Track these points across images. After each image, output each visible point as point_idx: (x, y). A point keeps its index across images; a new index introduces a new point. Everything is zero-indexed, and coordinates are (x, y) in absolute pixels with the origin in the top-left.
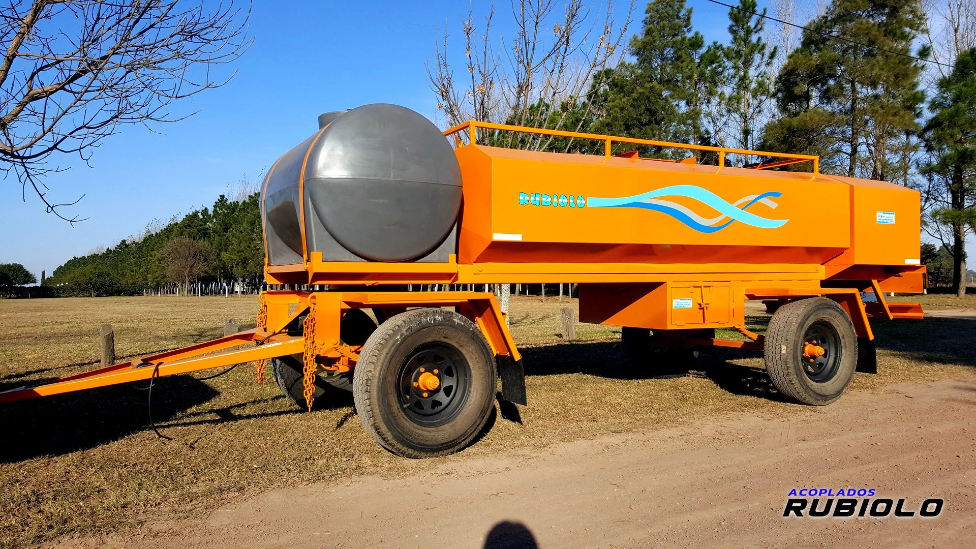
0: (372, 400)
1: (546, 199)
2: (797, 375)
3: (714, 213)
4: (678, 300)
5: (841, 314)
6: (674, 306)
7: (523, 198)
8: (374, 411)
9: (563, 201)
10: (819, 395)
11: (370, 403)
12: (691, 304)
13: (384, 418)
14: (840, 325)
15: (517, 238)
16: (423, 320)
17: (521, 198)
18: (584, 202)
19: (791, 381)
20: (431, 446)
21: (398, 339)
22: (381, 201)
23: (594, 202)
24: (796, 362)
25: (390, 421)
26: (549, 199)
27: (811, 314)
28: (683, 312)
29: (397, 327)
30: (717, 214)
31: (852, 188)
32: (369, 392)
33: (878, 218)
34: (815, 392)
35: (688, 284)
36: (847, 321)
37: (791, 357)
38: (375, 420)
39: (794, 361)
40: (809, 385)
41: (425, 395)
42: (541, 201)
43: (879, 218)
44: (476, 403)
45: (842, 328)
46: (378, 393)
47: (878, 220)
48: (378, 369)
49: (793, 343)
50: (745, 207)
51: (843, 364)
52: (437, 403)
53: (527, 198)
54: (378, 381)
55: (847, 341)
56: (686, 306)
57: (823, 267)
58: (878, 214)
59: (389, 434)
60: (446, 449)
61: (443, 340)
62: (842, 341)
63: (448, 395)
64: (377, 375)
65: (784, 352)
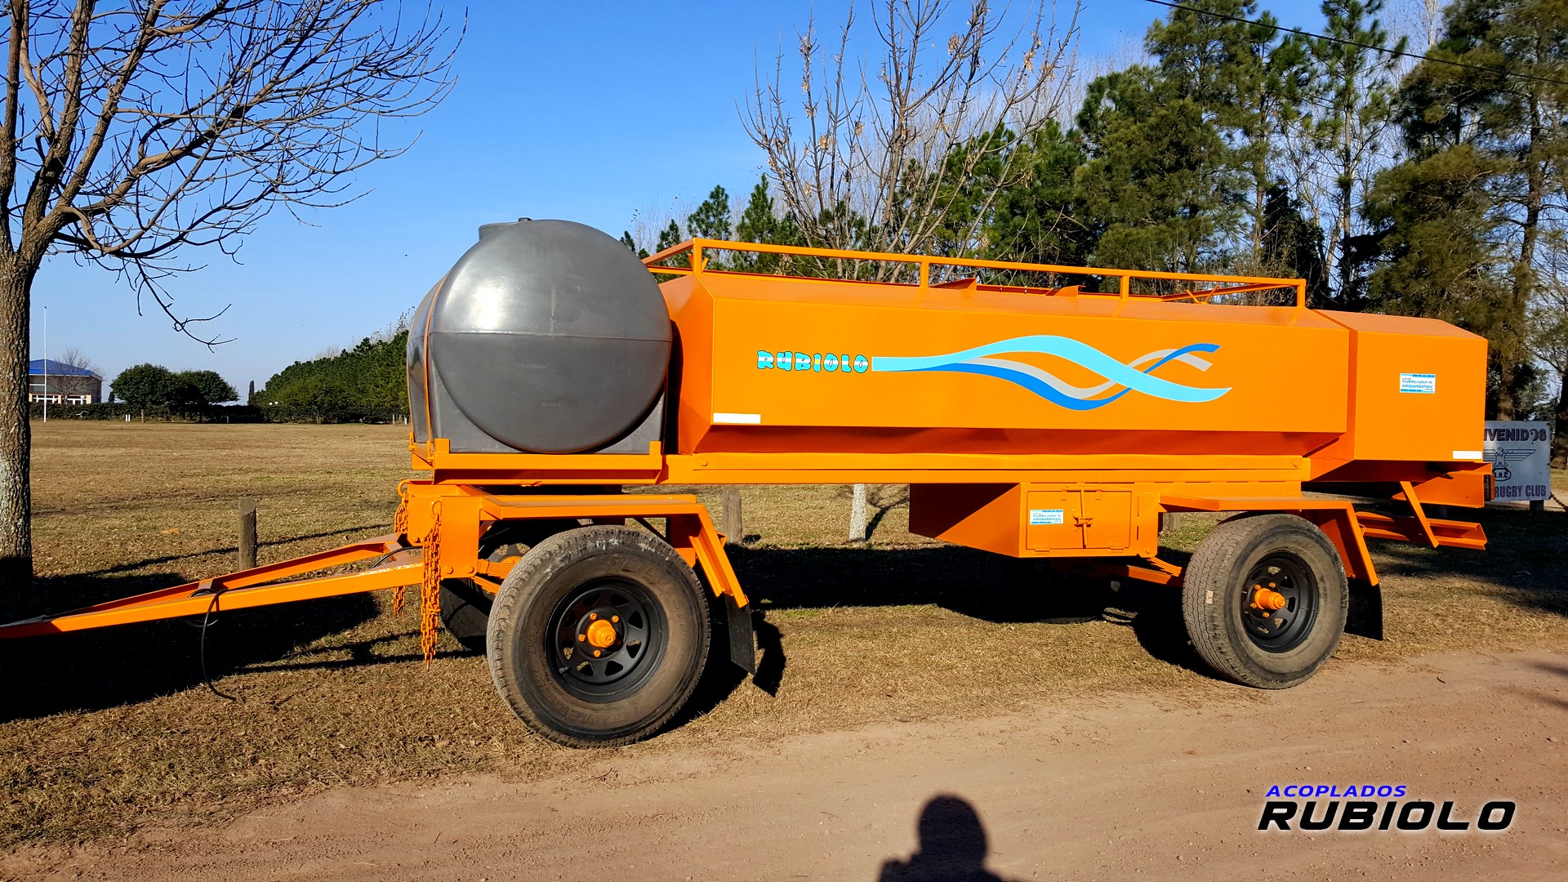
0: (505, 661)
1: (802, 361)
2: (1230, 639)
3: (1096, 379)
4: (1040, 512)
5: (1317, 542)
6: (1031, 520)
7: (764, 359)
8: (508, 678)
9: (831, 362)
10: (1270, 672)
11: (502, 665)
12: (1062, 517)
13: (521, 689)
14: (1316, 560)
15: (753, 419)
16: (590, 544)
17: (761, 359)
18: (865, 364)
19: (1220, 648)
20: (597, 731)
21: (547, 573)
22: (534, 366)
23: (883, 364)
24: (1228, 619)
25: (532, 694)
26: (808, 361)
27: (1261, 542)
28: (1049, 530)
29: (548, 555)
30: (1100, 380)
31: (1353, 335)
32: (501, 650)
33: (1401, 383)
34: (1263, 668)
35: (1059, 487)
36: (1329, 554)
37: (1220, 610)
38: (509, 690)
39: (1225, 616)
40: (1252, 655)
41: (597, 653)
42: (793, 363)
43: (1406, 384)
44: (673, 669)
45: (1319, 565)
46: (514, 650)
47: (1401, 388)
48: (516, 616)
49: (1224, 587)
50: (1151, 369)
51: (1320, 623)
52: (614, 667)
53: (771, 359)
54: (515, 634)
55: (1327, 586)
56: (1053, 522)
57: (1308, 459)
58: (1402, 377)
59: (530, 711)
60: (619, 737)
61: (621, 573)
62: (1321, 585)
63: (633, 656)
64: (513, 625)
65: (1209, 601)
